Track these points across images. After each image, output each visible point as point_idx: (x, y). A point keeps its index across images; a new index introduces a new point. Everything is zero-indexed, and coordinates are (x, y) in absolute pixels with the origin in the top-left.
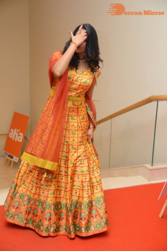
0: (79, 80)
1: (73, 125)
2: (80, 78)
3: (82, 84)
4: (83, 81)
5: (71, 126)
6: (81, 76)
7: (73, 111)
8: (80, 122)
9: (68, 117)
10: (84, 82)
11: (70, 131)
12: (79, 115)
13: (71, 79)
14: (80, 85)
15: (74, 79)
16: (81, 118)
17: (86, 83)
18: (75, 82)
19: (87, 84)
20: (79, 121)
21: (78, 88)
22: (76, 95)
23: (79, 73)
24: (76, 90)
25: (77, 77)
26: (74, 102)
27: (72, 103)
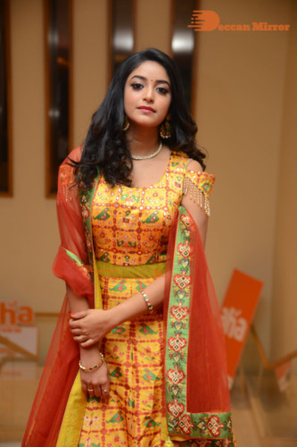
0: (135, 216)
1: (148, 351)
2: (135, 212)
3: (143, 227)
4: (143, 218)
5: (142, 354)
6: (137, 204)
10: (148, 221)
11: (141, 369)
13: (111, 219)
14: (139, 231)
15: (120, 218)
17: (155, 221)
18: (124, 226)
19: (158, 225)
21: (137, 240)
22: (140, 259)
23: (130, 195)
24: (135, 247)
25: (126, 210)
26: (141, 280)
27: (137, 285)
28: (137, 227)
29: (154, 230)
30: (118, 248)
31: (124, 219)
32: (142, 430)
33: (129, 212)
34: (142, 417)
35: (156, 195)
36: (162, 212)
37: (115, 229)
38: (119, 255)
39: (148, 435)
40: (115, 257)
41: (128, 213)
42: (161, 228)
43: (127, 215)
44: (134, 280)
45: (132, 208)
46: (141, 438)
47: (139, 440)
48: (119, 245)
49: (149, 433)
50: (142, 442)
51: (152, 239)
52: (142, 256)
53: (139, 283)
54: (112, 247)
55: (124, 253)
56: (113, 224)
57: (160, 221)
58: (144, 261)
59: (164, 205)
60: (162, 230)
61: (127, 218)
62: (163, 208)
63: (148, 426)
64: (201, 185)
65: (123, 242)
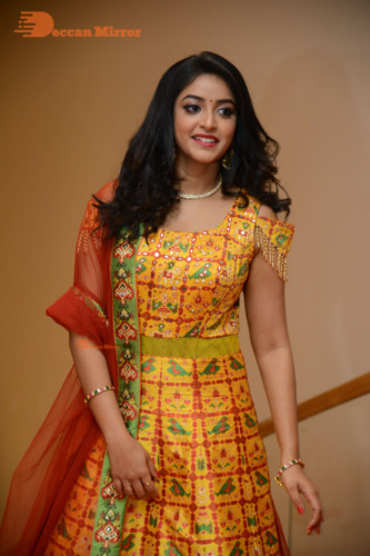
2: (180, 265)
3: (190, 284)
4: (191, 271)
6: (183, 254)
7: (177, 396)
8: (206, 444)
9: (159, 421)
10: (197, 276)
12: (202, 415)
13: (147, 273)
14: (183, 289)
15: (159, 271)
16: (209, 428)
17: (205, 276)
18: (165, 282)
19: (210, 281)
20: (200, 439)
21: (179, 302)
22: (178, 330)
23: (176, 242)
24: (174, 311)
25: (170, 260)
26: (175, 360)
27: (169, 365)
28: (181, 284)
29: (204, 288)
30: (152, 313)
31: (165, 273)
33: (173, 264)
35: (210, 244)
36: (216, 265)
37: (151, 285)
38: (151, 322)
40: (145, 325)
41: (171, 265)
42: (213, 286)
43: (170, 267)
44: (166, 359)
45: (177, 259)
48: (154, 309)
51: (198, 300)
52: (182, 326)
53: (173, 363)
54: (144, 310)
55: (159, 319)
56: (149, 280)
57: (213, 277)
58: (183, 333)
59: (220, 257)
60: (213, 290)
61: (169, 271)
62: (218, 261)
64: (274, 237)
65: (160, 304)
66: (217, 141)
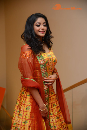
17: (56, 61)
24: (51, 69)
28: (52, 63)
32: (56, 120)
34: (55, 117)
37: (48, 65)
39: (58, 121)
46: (56, 122)
47: (56, 123)
49: (58, 120)
50: (57, 123)
63: (57, 119)
66: (44, 32)
